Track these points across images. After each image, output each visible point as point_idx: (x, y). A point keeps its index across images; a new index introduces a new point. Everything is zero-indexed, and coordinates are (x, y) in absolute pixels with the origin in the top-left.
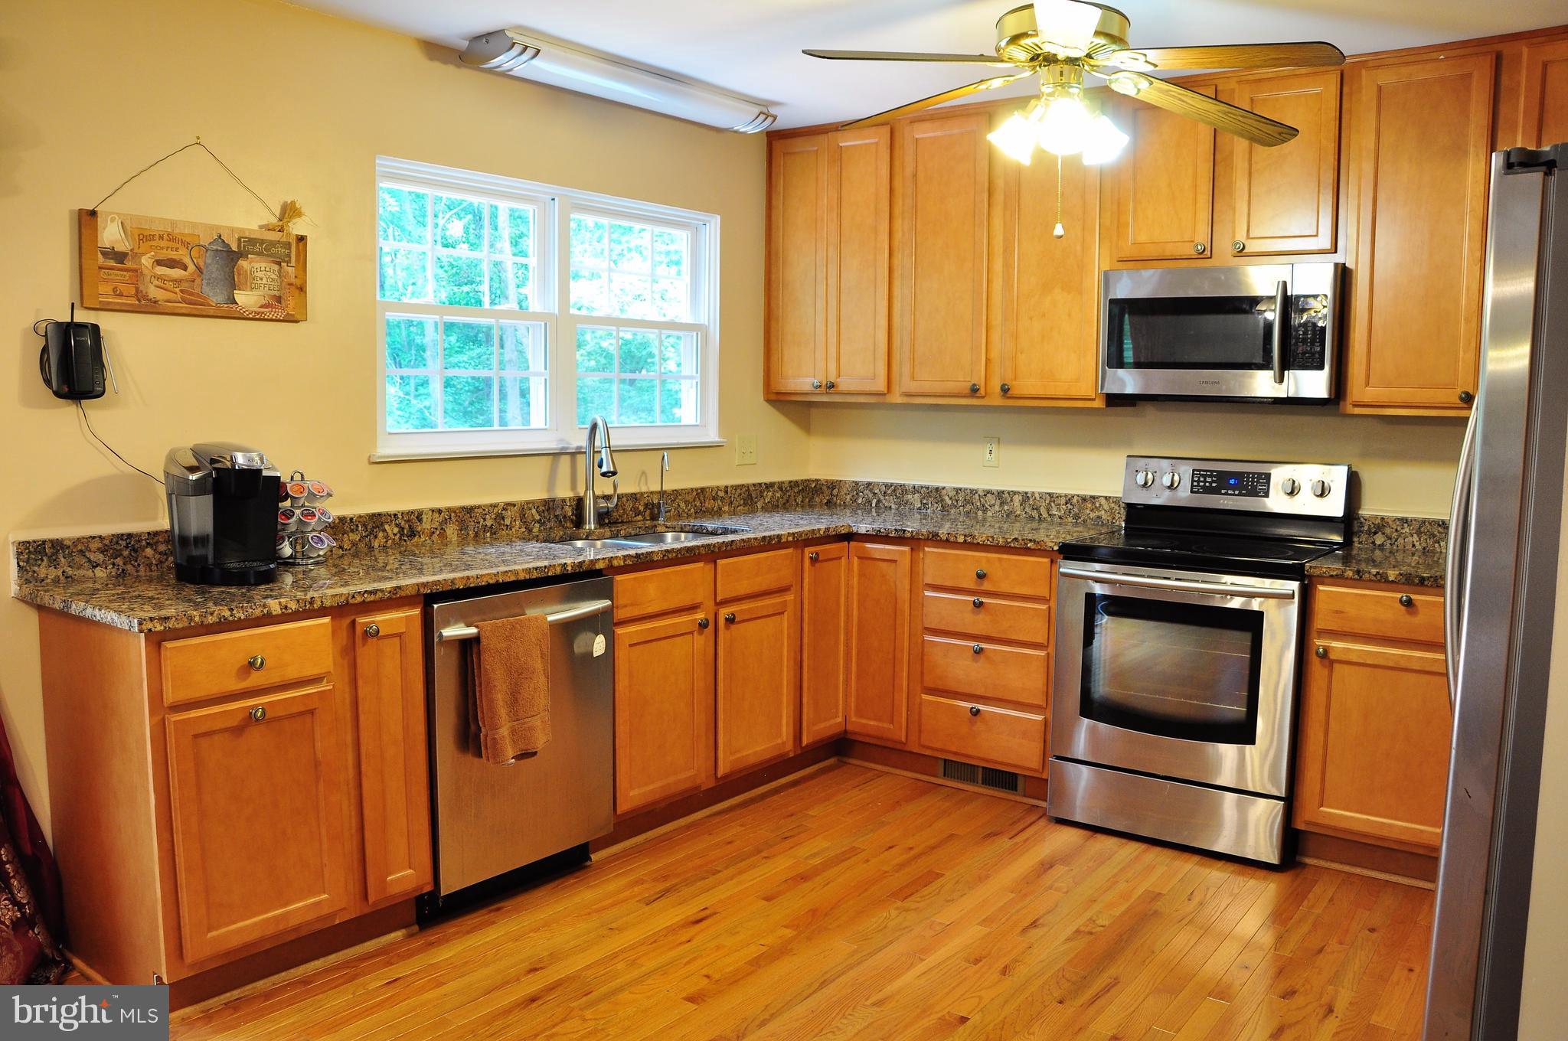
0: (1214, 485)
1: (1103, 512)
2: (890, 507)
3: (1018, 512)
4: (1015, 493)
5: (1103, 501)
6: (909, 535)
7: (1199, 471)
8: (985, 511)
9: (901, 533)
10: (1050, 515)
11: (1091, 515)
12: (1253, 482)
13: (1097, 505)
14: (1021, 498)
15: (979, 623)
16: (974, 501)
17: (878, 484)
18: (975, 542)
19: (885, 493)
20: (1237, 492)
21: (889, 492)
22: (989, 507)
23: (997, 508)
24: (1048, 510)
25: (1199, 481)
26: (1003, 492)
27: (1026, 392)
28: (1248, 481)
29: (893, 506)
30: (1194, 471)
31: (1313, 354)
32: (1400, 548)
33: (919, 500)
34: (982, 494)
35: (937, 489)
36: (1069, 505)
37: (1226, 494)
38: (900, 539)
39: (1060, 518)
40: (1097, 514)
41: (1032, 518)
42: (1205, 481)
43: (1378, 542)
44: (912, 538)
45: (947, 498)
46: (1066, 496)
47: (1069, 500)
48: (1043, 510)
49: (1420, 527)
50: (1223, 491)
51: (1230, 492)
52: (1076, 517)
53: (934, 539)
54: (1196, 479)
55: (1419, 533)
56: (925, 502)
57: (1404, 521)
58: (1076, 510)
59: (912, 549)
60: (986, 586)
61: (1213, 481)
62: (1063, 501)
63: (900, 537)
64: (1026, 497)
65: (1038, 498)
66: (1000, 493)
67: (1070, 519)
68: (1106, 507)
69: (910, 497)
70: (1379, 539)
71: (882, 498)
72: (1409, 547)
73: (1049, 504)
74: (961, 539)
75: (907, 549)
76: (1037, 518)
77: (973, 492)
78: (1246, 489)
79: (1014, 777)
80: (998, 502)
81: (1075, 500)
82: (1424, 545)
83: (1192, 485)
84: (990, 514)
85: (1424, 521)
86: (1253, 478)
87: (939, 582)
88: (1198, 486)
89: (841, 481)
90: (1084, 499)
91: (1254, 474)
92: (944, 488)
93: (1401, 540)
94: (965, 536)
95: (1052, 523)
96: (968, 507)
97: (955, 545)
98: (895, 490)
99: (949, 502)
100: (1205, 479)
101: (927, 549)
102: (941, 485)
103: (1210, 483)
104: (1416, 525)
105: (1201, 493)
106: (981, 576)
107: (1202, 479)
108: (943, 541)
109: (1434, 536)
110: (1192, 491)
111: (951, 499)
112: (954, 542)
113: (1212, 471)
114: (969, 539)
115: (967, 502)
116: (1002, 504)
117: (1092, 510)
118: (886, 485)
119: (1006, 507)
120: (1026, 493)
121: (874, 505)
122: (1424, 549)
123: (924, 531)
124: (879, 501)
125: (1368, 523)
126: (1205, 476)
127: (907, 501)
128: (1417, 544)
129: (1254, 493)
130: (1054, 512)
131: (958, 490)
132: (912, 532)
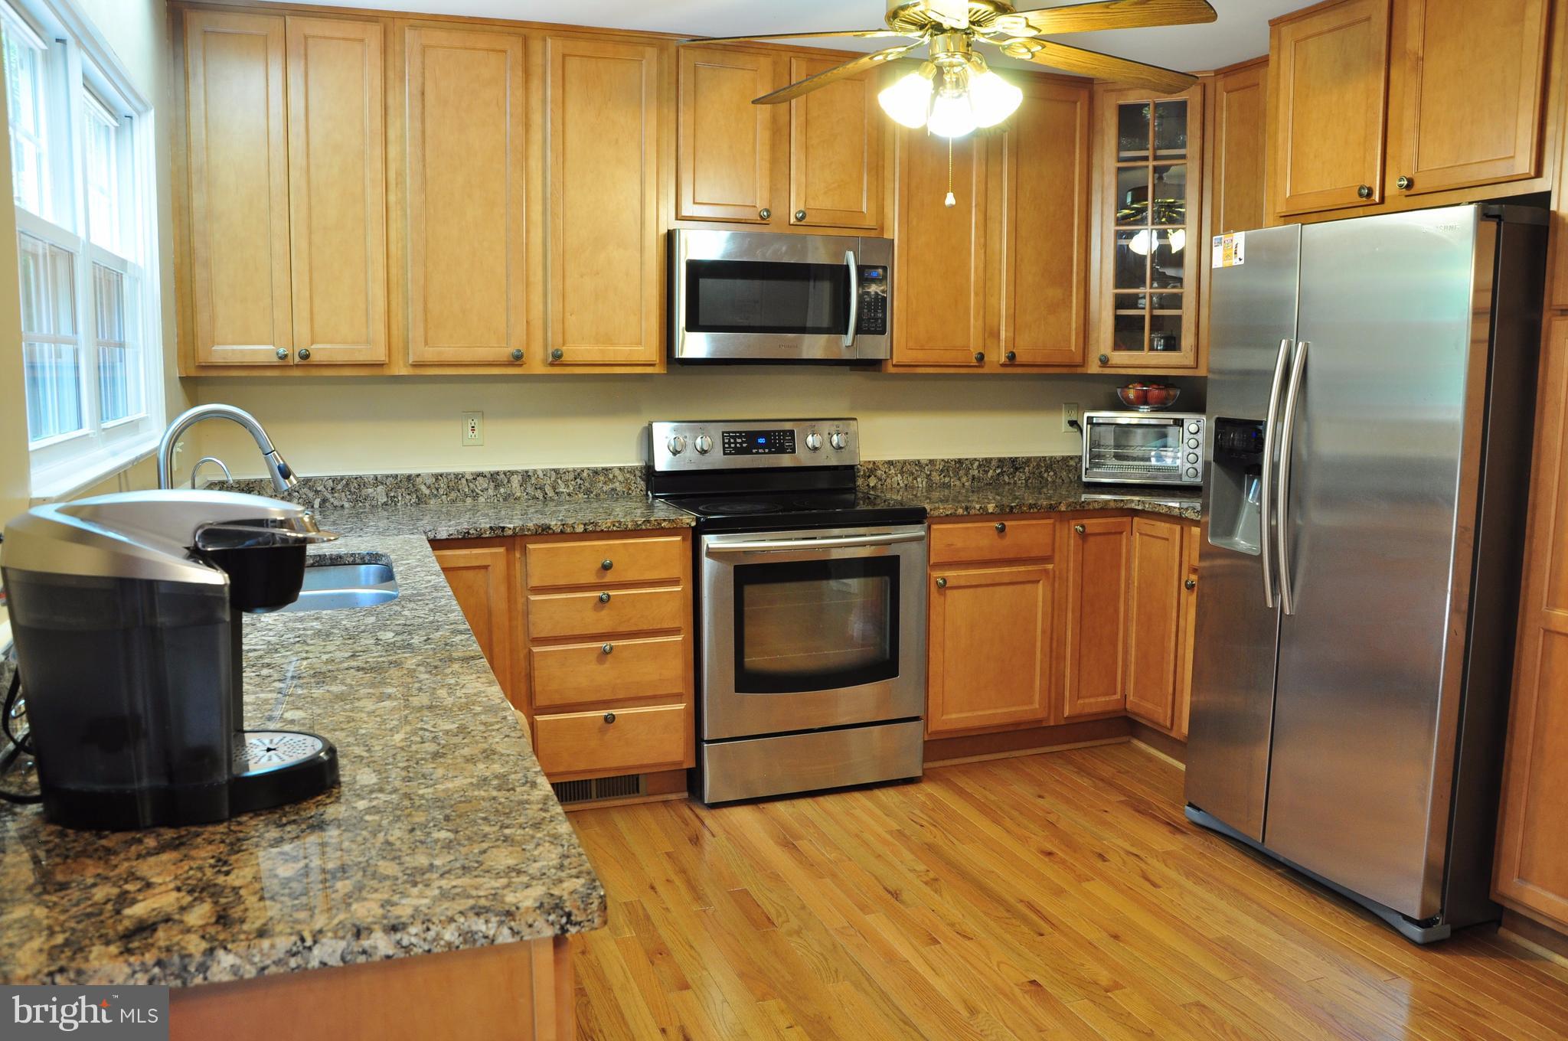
0: (744, 445)
1: (618, 484)
2: (342, 506)
3: (518, 494)
4: (512, 473)
5: (617, 473)
6: (510, 532)
7: (729, 432)
8: (476, 497)
9: (499, 532)
10: (557, 493)
11: (605, 489)
12: (780, 439)
13: (611, 476)
14: (520, 478)
15: (604, 621)
16: (460, 487)
17: (321, 479)
18: (598, 529)
19: (332, 489)
20: (767, 451)
21: (339, 487)
22: (480, 492)
23: (491, 492)
24: (554, 488)
25: (729, 443)
26: (498, 473)
27: (579, 359)
28: (775, 439)
29: (347, 505)
30: (723, 433)
31: (876, 319)
32: (889, 486)
33: (384, 494)
34: (470, 478)
35: (409, 478)
36: (578, 480)
37: (757, 453)
38: (498, 538)
39: (569, 495)
40: (611, 486)
41: (535, 498)
42: (736, 443)
43: (872, 485)
44: (514, 536)
45: (423, 488)
46: (574, 471)
47: (578, 474)
48: (548, 489)
49: (903, 468)
50: (754, 451)
51: (760, 451)
52: (588, 492)
53: (544, 533)
54: (726, 441)
55: (902, 473)
56: (392, 494)
57: (890, 463)
58: (587, 484)
59: (507, 550)
60: (610, 577)
61: (743, 442)
62: (572, 476)
63: (498, 537)
64: (526, 476)
65: (541, 476)
66: (494, 477)
67: (581, 495)
68: (621, 478)
69: (370, 490)
70: (872, 482)
71: (329, 496)
72: (895, 485)
73: (555, 481)
74: (580, 529)
75: (502, 550)
76: (541, 498)
77: (458, 477)
78: (775, 447)
79: (635, 778)
80: (492, 485)
81: (585, 474)
82: (906, 482)
83: (724, 448)
84: (482, 499)
85: (905, 462)
86: (779, 436)
87: (548, 582)
88: (730, 447)
89: (261, 480)
90: (596, 472)
91: (779, 432)
92: (418, 475)
93: (889, 481)
94: (585, 525)
95: (560, 504)
96: (453, 495)
97: (574, 536)
98: (347, 484)
99: (427, 492)
100: (735, 440)
101: (530, 546)
102: (414, 472)
103: (741, 443)
104: (899, 466)
105: (733, 454)
106: (606, 567)
107: (732, 441)
108: (557, 534)
109: (913, 474)
110: (725, 454)
111: (429, 487)
112: (572, 533)
113: (740, 432)
114: (590, 528)
115: (450, 489)
116: (497, 487)
117: (605, 483)
118: (334, 480)
119: (502, 490)
120: (527, 472)
121: (316, 505)
122: (906, 485)
123: (530, 525)
124: (324, 501)
125: (863, 468)
126: (734, 438)
127: (368, 496)
128: (901, 482)
129: (781, 450)
130: (562, 489)
131: (438, 477)
132: (514, 528)
